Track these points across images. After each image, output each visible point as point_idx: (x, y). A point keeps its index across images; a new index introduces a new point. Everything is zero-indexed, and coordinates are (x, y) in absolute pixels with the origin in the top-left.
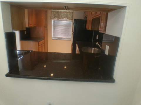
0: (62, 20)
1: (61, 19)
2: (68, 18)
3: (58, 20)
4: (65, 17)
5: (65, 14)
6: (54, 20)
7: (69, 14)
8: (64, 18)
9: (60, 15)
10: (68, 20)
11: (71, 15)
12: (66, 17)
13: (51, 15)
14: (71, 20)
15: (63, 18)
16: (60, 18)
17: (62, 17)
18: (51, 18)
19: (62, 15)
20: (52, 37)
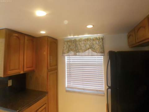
0: (83, 54)
1: (81, 54)
2: (94, 50)
3: (75, 55)
4: (89, 49)
6: (69, 56)
7: (94, 42)
8: (87, 51)
9: (78, 46)
10: (95, 54)
11: (101, 44)
12: (91, 48)
13: (64, 47)
14: (101, 53)
15: (85, 51)
16: (79, 52)
17: (83, 48)
18: (63, 53)
19: (83, 45)
20: (66, 86)
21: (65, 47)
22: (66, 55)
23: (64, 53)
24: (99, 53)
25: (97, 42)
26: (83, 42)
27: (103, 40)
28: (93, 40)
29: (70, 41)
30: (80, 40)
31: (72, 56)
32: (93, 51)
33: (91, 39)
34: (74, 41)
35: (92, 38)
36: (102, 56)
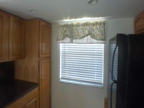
0: (81, 41)
1: (78, 41)
3: (72, 42)
4: (88, 35)
5: (88, 28)
6: (65, 43)
7: (94, 27)
8: (86, 38)
9: (76, 31)
10: (95, 41)
11: (102, 29)
14: (102, 40)
15: (83, 37)
16: (76, 39)
17: (81, 35)
19: (81, 31)
20: (61, 77)
21: (60, 33)
22: (61, 41)
23: (59, 40)
24: (99, 40)
25: (98, 27)
26: (81, 27)
27: (104, 25)
28: (93, 24)
29: (67, 26)
30: (78, 25)
31: (68, 43)
32: (93, 38)
33: (90, 24)
34: (70, 25)
35: (91, 22)
36: (103, 43)
